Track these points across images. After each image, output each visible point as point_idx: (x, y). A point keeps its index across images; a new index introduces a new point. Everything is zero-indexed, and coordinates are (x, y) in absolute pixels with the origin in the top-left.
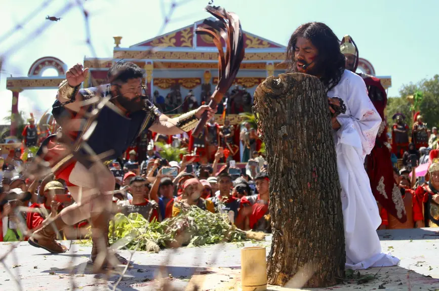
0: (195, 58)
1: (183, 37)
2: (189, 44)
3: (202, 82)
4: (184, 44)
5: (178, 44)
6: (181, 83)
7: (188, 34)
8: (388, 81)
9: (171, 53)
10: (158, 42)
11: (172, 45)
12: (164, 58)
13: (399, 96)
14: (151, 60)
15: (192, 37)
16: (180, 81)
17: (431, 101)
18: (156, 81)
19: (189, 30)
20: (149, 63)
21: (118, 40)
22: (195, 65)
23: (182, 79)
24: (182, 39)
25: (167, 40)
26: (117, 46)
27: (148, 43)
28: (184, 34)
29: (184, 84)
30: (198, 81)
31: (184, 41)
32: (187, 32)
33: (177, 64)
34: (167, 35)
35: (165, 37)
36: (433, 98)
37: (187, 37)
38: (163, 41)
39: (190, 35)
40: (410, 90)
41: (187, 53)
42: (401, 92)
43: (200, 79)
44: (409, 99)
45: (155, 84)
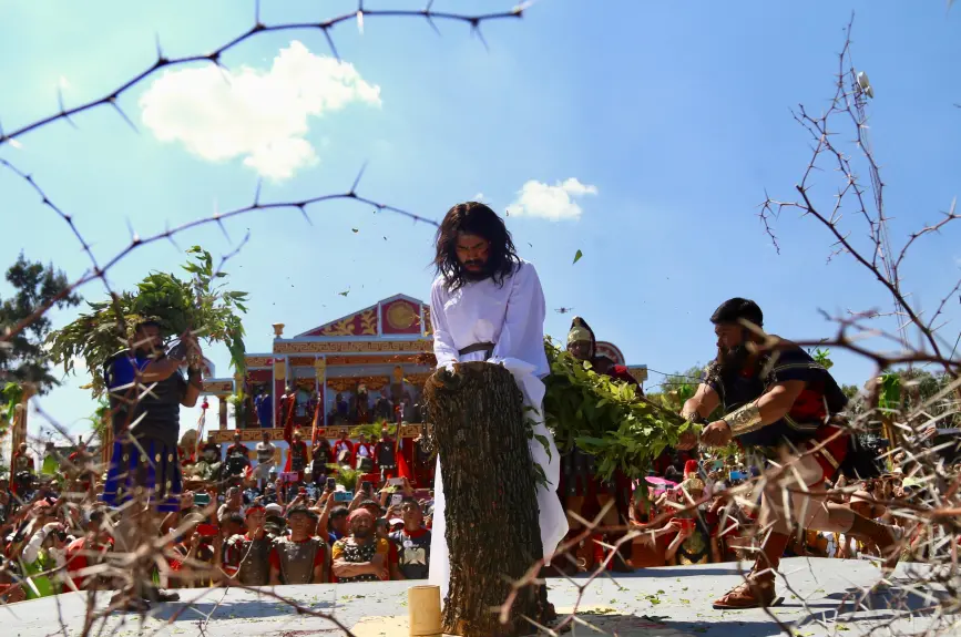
0: (380, 350)
1: (364, 321)
2: (371, 331)
3: (392, 382)
4: (365, 331)
5: (358, 331)
7: (370, 317)
8: (642, 372)
9: (349, 343)
10: (331, 329)
11: (350, 333)
12: (339, 350)
13: (661, 392)
14: (323, 355)
15: (375, 321)
18: (329, 383)
19: (372, 312)
20: (321, 358)
21: (278, 329)
22: (380, 359)
24: (363, 325)
25: (342, 327)
26: (278, 337)
27: (318, 332)
28: (365, 318)
30: (385, 380)
31: (365, 328)
32: (369, 315)
33: (357, 358)
34: (342, 320)
35: (340, 323)
37: (369, 322)
38: (337, 327)
39: (373, 318)
40: (676, 382)
41: (369, 343)
42: (663, 386)
43: (388, 377)
44: (671, 395)
45: (328, 386)
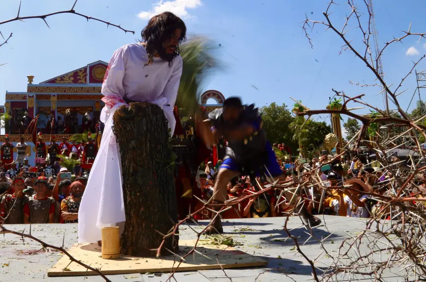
0: (88, 92)
1: (79, 76)
2: (84, 81)
3: (94, 110)
4: (80, 81)
5: (76, 81)
6: (78, 111)
7: (83, 73)
9: (71, 88)
10: (60, 80)
11: (71, 82)
12: (65, 91)
14: (55, 94)
15: (86, 75)
16: (77, 109)
18: (58, 110)
19: (84, 70)
20: (54, 96)
21: (31, 78)
22: (88, 97)
23: (78, 107)
24: (78, 77)
25: (67, 78)
26: (30, 83)
27: (53, 81)
28: (80, 74)
29: (80, 111)
30: (91, 109)
31: (80, 79)
32: (82, 72)
33: (75, 96)
34: (67, 74)
35: (66, 76)
36: (271, 120)
37: (82, 76)
38: (64, 79)
39: (84, 74)
41: (82, 88)
43: (92, 107)
45: (58, 112)
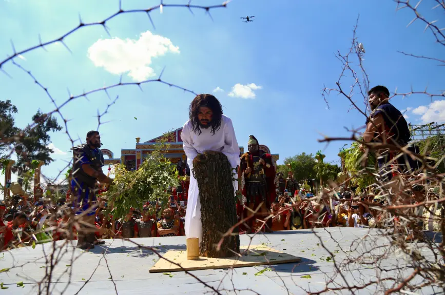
0: (177, 148)
1: (171, 137)
2: (174, 140)
4: (172, 141)
8: (277, 157)
10: (158, 140)
13: (284, 164)
15: (175, 137)
17: (301, 167)
21: (138, 139)
22: (177, 151)
26: (138, 143)
27: (153, 141)
31: (172, 139)
32: (173, 134)
34: (162, 136)
36: (301, 164)
37: (173, 137)
38: (161, 139)
40: (289, 160)
41: (173, 145)
42: (285, 162)
43: (180, 158)
44: (288, 165)
